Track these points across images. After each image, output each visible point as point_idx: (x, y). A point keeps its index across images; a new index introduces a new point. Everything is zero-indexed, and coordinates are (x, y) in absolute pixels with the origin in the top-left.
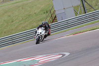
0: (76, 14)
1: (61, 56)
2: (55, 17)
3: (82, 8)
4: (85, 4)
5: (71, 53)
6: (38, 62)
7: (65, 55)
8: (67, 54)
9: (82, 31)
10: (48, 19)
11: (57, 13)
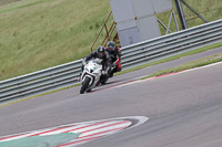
0: (163, 30)
1: (130, 123)
2: (116, 37)
3: (177, 16)
4: (183, 8)
5: (152, 118)
6: (77, 136)
7: (138, 121)
8: (142, 119)
9: (177, 67)
10: (101, 41)
11: (119, 27)
